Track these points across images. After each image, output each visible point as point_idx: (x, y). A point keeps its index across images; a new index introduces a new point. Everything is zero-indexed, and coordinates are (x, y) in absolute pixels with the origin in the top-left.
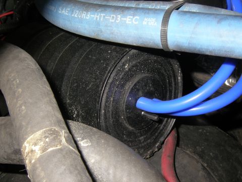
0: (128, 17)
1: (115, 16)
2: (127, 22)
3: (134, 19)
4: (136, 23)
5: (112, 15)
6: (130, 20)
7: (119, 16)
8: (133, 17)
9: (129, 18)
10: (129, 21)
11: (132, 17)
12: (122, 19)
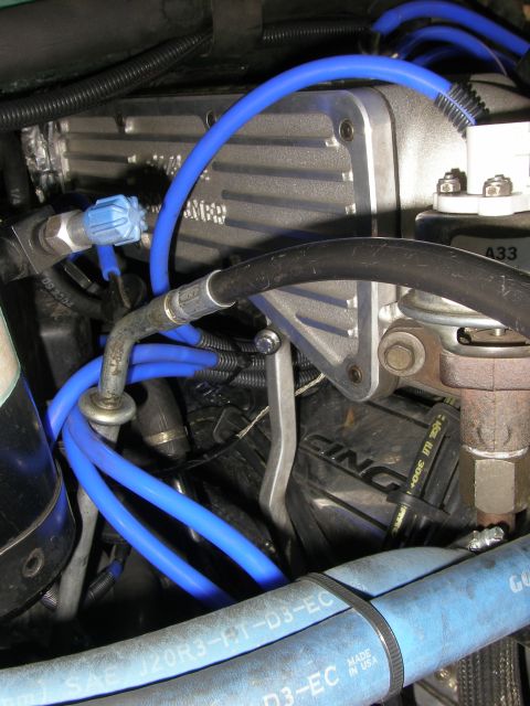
0: (310, 679)
1: (275, 696)
2: (314, 693)
3: (326, 675)
4: (335, 683)
5: (266, 698)
6: (318, 683)
7: (286, 689)
8: (323, 673)
9: (314, 680)
10: (316, 688)
11: (318, 674)
12: (297, 692)
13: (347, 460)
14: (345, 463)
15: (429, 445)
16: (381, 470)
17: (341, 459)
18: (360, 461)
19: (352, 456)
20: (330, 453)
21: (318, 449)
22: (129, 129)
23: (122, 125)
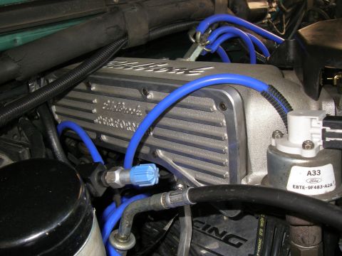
13: (214, 232)
14: (213, 233)
15: (261, 230)
16: (232, 236)
17: (211, 231)
18: (220, 232)
19: (216, 230)
20: (204, 229)
21: (198, 227)
22: (93, 88)
23: (89, 87)
